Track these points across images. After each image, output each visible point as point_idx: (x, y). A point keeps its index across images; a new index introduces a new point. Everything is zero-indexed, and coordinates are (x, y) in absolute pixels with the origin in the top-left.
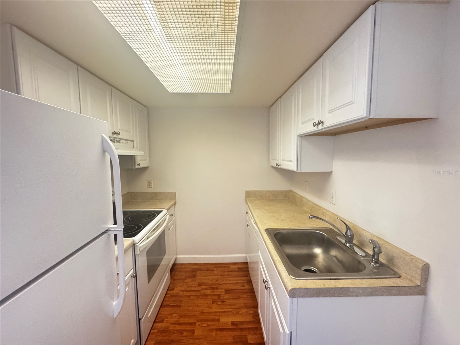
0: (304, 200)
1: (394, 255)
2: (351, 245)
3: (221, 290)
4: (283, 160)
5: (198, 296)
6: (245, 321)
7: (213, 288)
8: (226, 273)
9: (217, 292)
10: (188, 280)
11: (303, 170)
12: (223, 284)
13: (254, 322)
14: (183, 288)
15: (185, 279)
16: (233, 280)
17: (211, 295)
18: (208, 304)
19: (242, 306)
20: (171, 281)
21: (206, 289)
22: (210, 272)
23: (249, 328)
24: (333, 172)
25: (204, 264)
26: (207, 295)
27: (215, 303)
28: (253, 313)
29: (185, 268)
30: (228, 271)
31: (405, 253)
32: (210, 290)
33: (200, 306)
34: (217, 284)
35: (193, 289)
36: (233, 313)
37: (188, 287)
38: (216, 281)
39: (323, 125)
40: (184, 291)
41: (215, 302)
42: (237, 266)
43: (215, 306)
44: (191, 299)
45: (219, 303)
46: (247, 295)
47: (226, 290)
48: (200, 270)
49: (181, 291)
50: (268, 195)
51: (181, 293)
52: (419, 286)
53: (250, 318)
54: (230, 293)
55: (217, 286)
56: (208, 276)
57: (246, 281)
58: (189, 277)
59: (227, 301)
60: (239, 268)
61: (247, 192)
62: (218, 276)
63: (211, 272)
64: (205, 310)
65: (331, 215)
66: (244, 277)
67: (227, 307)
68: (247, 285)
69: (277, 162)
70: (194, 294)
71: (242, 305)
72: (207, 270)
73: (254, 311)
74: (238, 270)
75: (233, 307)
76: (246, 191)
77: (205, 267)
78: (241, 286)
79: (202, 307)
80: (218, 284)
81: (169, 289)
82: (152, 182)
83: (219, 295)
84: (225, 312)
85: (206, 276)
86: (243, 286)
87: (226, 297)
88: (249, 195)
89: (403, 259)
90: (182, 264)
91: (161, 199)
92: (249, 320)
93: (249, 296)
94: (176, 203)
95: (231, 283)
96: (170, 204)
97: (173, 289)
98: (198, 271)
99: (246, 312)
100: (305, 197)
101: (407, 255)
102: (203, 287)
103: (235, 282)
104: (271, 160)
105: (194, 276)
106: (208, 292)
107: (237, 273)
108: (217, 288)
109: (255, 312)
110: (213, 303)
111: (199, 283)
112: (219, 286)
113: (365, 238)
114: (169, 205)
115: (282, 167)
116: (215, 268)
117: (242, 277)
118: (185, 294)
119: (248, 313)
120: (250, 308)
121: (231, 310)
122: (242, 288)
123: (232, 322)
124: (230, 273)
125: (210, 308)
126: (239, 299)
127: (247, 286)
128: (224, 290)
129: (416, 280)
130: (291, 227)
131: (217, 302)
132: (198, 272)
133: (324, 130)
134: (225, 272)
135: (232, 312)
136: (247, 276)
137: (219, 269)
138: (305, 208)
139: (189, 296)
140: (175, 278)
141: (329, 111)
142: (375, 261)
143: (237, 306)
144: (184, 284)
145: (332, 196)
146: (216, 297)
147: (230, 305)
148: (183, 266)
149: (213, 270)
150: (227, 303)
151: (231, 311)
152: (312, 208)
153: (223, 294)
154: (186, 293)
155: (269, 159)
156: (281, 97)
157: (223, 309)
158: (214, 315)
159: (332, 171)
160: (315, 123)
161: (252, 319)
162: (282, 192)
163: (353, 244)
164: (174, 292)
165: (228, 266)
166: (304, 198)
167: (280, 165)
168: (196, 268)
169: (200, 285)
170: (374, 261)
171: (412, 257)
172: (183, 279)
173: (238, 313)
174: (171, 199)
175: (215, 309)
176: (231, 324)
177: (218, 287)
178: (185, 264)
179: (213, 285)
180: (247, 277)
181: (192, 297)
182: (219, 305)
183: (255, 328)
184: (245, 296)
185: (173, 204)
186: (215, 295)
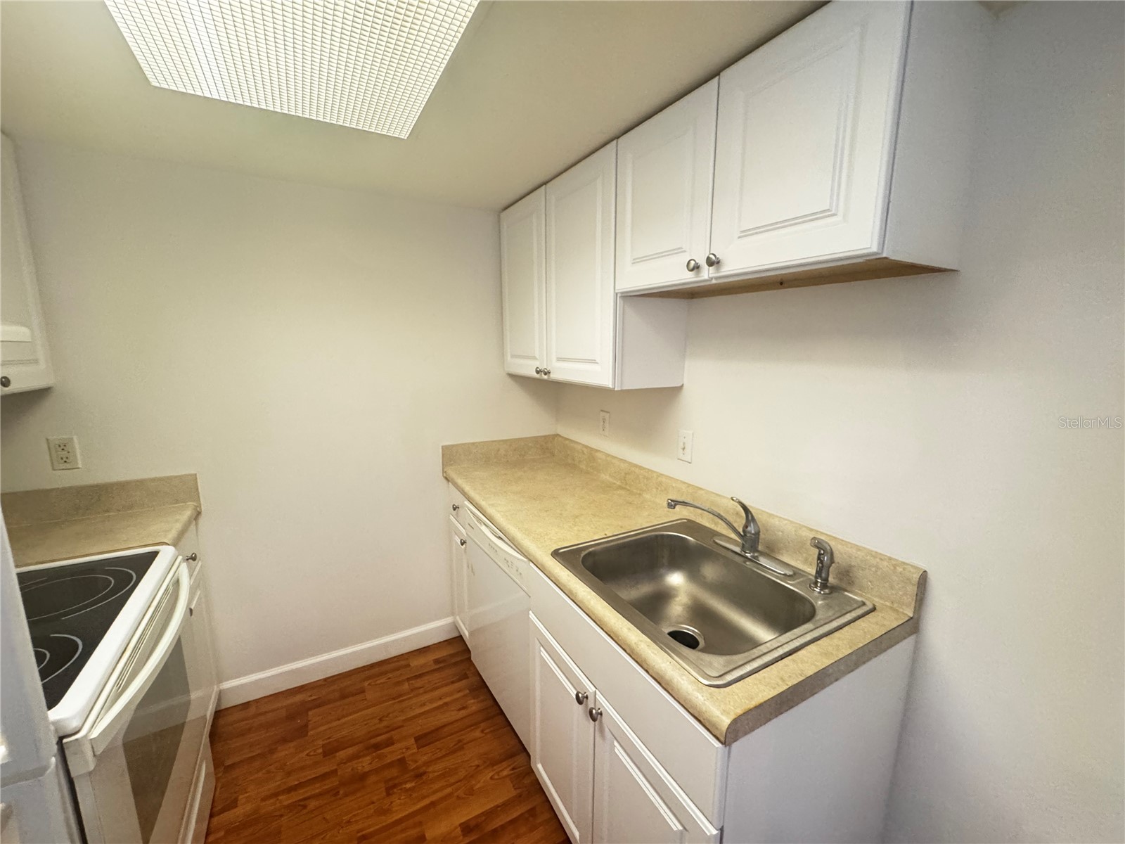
0: (598, 455)
1: (853, 564)
2: (756, 554)
3: (404, 744)
4: (559, 359)
5: (334, 792)
6: (498, 806)
7: (377, 747)
8: (406, 686)
9: (392, 754)
10: (282, 752)
11: (628, 386)
12: (405, 721)
13: (520, 796)
14: (272, 786)
15: (272, 751)
16: (431, 701)
17: (376, 771)
18: (373, 803)
19: (478, 766)
20: (217, 780)
21: (355, 757)
22: (351, 699)
23: (512, 822)
24: (685, 387)
25: (325, 680)
26: (363, 776)
27: (395, 790)
28: (512, 774)
29: (261, 714)
30: (408, 679)
31: (875, 555)
32: (368, 755)
33: (349, 822)
34: (385, 730)
35: (310, 774)
36: (458, 797)
37: (289, 774)
38: (381, 720)
39: (718, 270)
40: (276, 795)
41: (395, 786)
42: (431, 657)
43: (399, 799)
44: (312, 811)
45: (408, 786)
46: (481, 729)
47: (417, 739)
48: (318, 704)
49: (263, 800)
50: (502, 452)
51: (268, 806)
52: (912, 618)
53: (506, 793)
54: (432, 743)
55: (388, 735)
56: (351, 714)
57: (468, 691)
58: (284, 740)
59: (431, 769)
60: (437, 661)
61: (444, 448)
62: (384, 702)
63: (358, 697)
64: (369, 827)
65: (683, 487)
66: (459, 680)
67: (436, 786)
68: (472, 701)
69: (537, 364)
70: (317, 789)
71: (476, 763)
72: (343, 697)
73: (511, 768)
74: (437, 667)
75: (452, 780)
76: (442, 447)
77: (335, 687)
78: (460, 710)
79: (356, 822)
80: (391, 729)
81: (216, 810)
82: (77, 446)
83: (402, 761)
84: (433, 804)
85: (344, 717)
86: (463, 708)
87: (424, 758)
88: (451, 456)
89: (873, 569)
90: (246, 705)
91: (131, 507)
92: (506, 799)
93: (487, 731)
94: (199, 513)
95: (428, 712)
96: (177, 521)
97: (233, 804)
98: (310, 709)
99: (491, 778)
100: (599, 449)
101: (881, 559)
102: (342, 754)
103: (441, 703)
104: (509, 358)
105: (303, 731)
106: (365, 764)
107: (437, 675)
108: (390, 742)
109: (513, 769)
110: (388, 794)
111: (323, 746)
112: (393, 732)
113: (780, 533)
114: (179, 526)
115: (555, 376)
116: (366, 683)
117: (453, 682)
118: (286, 803)
119: (500, 779)
120: (501, 761)
121: (449, 790)
122: (463, 713)
123: (460, 825)
124: (418, 683)
125: (383, 812)
126: (462, 748)
127: (474, 703)
128: (413, 740)
129: (904, 607)
130: (608, 535)
131: (401, 784)
132: (310, 713)
133: (714, 281)
134: (399, 683)
135: (456, 794)
136: (465, 677)
137: (378, 682)
138: (605, 477)
139: (302, 803)
140: (228, 763)
141: (742, 232)
142: (821, 583)
143: (462, 774)
144: (272, 768)
145: (684, 444)
146: (394, 772)
147: (444, 775)
148: (253, 710)
149: (362, 691)
150: (431, 776)
151: (450, 795)
152: (626, 474)
153: (413, 754)
154: (286, 800)
155: (502, 355)
156: (545, 183)
157: (424, 797)
158: (403, 831)
159: (683, 385)
160: (693, 263)
161: (513, 793)
162: (535, 440)
163: (758, 551)
164: (241, 811)
165: (403, 663)
166: (597, 451)
167: (550, 373)
168: (303, 703)
169: (329, 751)
170: (819, 585)
171: (895, 564)
172: (262, 755)
173: (471, 792)
174: (177, 502)
175: (401, 807)
176: (462, 831)
177: (391, 738)
178: (257, 701)
179: (371, 738)
180: (468, 678)
181: (313, 804)
182: (412, 789)
183: (526, 812)
184: (477, 734)
185: (190, 518)
186: (391, 765)
